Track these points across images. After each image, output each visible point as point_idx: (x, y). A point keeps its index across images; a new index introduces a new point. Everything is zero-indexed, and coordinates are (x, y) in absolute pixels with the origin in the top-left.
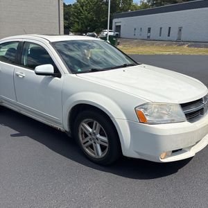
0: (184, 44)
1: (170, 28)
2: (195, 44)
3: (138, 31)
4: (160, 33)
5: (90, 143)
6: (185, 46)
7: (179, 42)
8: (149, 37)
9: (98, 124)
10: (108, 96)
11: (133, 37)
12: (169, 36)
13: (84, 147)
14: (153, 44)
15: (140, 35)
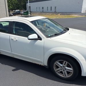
0: (58, 14)
1: (51, 7)
2: (63, 13)
3: (38, 8)
4: (48, 9)
5: (61, 71)
6: (59, 15)
7: (56, 13)
8: (43, 11)
9: (67, 62)
10: (73, 49)
11: (36, 11)
12: (51, 10)
13: (57, 73)
14: (46, 14)
15: (39, 10)
